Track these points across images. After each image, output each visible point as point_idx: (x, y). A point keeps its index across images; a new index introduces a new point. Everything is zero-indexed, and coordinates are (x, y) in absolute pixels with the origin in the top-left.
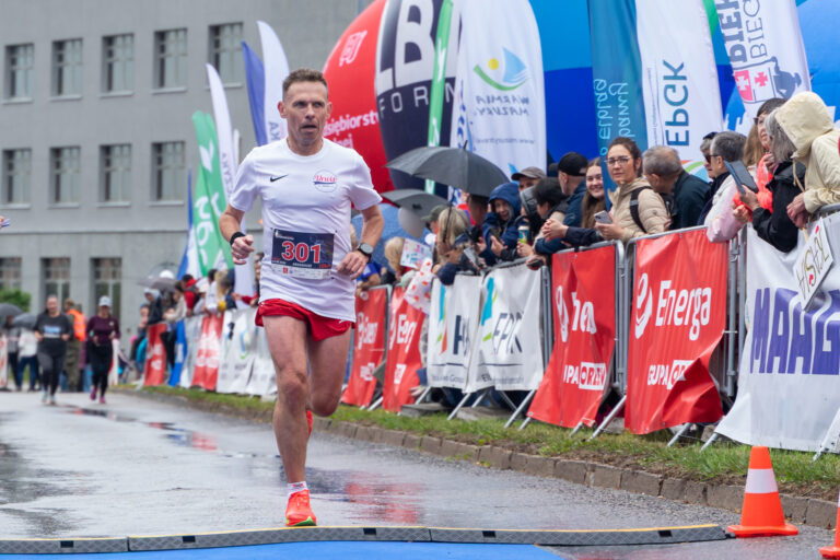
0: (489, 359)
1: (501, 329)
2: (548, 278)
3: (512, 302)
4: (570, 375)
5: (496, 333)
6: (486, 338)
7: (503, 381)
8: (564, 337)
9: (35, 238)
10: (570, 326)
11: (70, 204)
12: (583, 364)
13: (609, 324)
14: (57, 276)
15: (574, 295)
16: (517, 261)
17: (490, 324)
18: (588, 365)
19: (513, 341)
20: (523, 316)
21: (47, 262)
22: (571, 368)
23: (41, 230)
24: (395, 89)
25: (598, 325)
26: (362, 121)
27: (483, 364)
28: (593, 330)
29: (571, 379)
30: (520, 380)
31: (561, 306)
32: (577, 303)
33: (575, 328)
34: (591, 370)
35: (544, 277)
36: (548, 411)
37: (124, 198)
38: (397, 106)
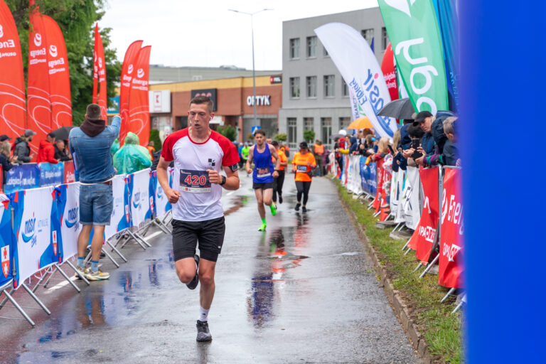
1: (407, 195)
4: (422, 232)
5: (405, 197)
12: (428, 227)
34: (431, 231)
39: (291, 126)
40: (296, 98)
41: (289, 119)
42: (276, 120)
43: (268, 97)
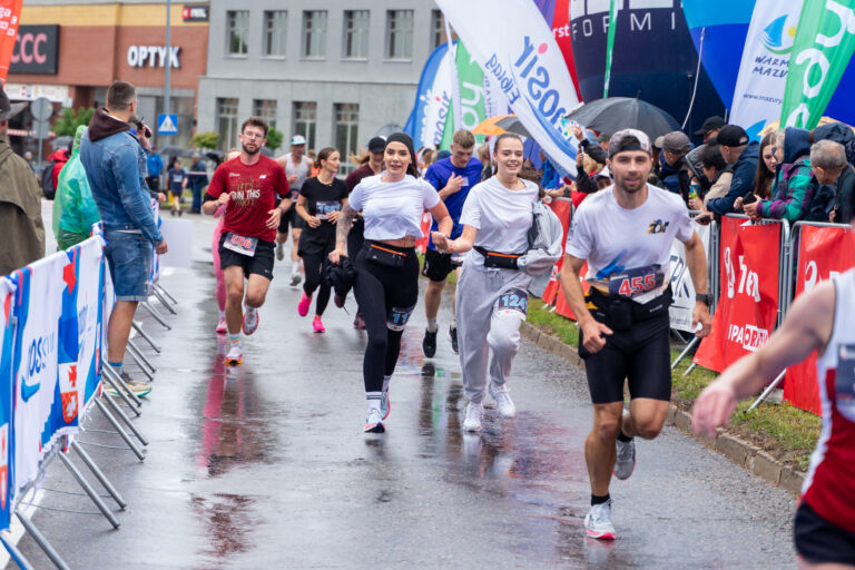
2: (717, 235)
4: (734, 334)
8: (731, 294)
9: (289, 84)
10: (736, 286)
11: (318, 58)
12: (748, 326)
13: (773, 296)
14: (306, 118)
15: (741, 258)
18: (753, 328)
19: (681, 286)
21: (297, 105)
22: (736, 327)
23: (293, 78)
24: (586, 16)
25: (761, 294)
26: (558, 32)
28: (758, 299)
29: (735, 338)
30: (686, 322)
31: (729, 265)
32: (743, 268)
33: (741, 290)
34: (755, 332)
35: (713, 234)
36: (712, 359)
37: (363, 55)
38: (588, 31)
39: (224, 115)
40: (240, 55)
41: (221, 101)
42: (194, 100)
43: (177, 49)
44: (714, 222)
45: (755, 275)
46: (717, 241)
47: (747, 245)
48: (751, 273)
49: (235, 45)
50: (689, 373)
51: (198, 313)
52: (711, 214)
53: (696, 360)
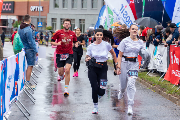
0: (155, 63)
1: (158, 57)
2: (169, 49)
3: (161, 52)
4: (173, 72)
5: (157, 58)
6: (155, 59)
7: (158, 69)
8: (172, 63)
10: (173, 61)
11: (75, 9)
12: (176, 70)
15: (175, 55)
16: (162, 44)
17: (156, 56)
18: (177, 71)
19: (161, 61)
20: (163, 56)
22: (174, 71)
23: (70, 13)
26: (131, 2)
27: (154, 64)
28: (178, 64)
29: (173, 73)
30: (162, 70)
31: (172, 56)
32: (175, 57)
33: (175, 62)
34: (178, 72)
35: (168, 49)
36: (168, 78)
39: (53, 22)
40: (57, 8)
41: (53, 19)
42: (46, 19)
43: (42, 7)
44: (168, 46)
45: (178, 59)
46: (169, 50)
47: (176, 52)
48: (177, 58)
49: (56, 6)
50: (163, 82)
51: (47, 69)
52: (167, 44)
53: (164, 79)
